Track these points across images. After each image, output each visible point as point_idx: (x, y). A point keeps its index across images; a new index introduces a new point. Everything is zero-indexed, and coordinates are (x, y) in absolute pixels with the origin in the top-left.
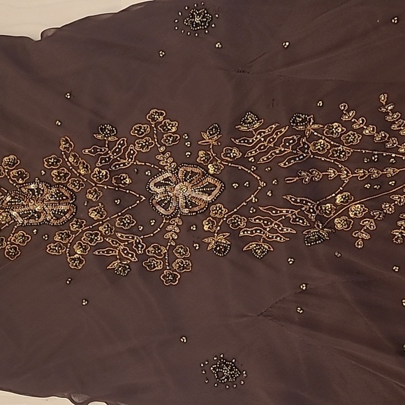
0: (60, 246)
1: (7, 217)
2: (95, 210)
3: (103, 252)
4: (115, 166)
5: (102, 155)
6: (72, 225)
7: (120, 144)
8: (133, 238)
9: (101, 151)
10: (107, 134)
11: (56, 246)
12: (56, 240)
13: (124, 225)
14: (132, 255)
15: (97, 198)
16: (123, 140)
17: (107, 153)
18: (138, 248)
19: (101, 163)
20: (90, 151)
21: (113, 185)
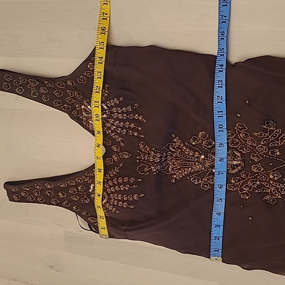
1: (202, 168)
2: (256, 167)
3: (260, 190)
4: (272, 145)
5: (264, 137)
6: (242, 174)
7: (276, 132)
8: (279, 185)
9: (265, 135)
10: (270, 126)
11: (232, 186)
12: (232, 182)
13: (274, 177)
14: (279, 194)
15: (258, 160)
16: (279, 130)
17: (268, 137)
18: (282, 191)
19: (263, 142)
20: (258, 135)
21: (269, 156)
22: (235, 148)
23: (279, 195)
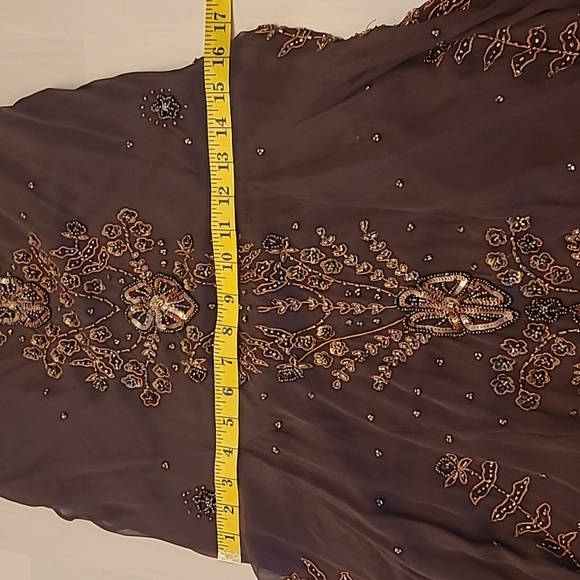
0: (37, 351)
2: (69, 317)
3: (81, 363)
4: (86, 270)
5: (71, 257)
7: (91, 244)
8: (109, 352)
9: (70, 252)
10: (76, 232)
11: (32, 351)
12: (33, 343)
13: (99, 338)
14: (109, 371)
15: (69, 304)
16: (95, 240)
17: (77, 255)
18: (115, 363)
19: (70, 267)
20: (57, 253)
21: (84, 293)
22: (34, 282)
23: (109, 373)
